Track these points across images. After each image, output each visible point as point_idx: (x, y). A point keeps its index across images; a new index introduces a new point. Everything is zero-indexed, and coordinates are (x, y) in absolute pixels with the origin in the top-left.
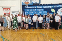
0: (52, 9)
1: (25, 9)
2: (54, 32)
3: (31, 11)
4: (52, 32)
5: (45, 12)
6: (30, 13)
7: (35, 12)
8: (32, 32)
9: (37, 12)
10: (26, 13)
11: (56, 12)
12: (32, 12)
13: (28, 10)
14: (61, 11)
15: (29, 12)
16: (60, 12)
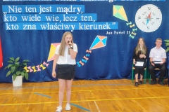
0: (115, 7)
1: (4, 7)
2: (126, 96)
3: (33, 14)
4: (116, 99)
5: (90, 17)
6: (28, 22)
7: (48, 18)
8: (37, 100)
9: (56, 18)
10: (10, 22)
11: (131, 17)
12: (37, 18)
13: (19, 9)
14: (149, 16)
15: (24, 18)
16: (143, 19)
